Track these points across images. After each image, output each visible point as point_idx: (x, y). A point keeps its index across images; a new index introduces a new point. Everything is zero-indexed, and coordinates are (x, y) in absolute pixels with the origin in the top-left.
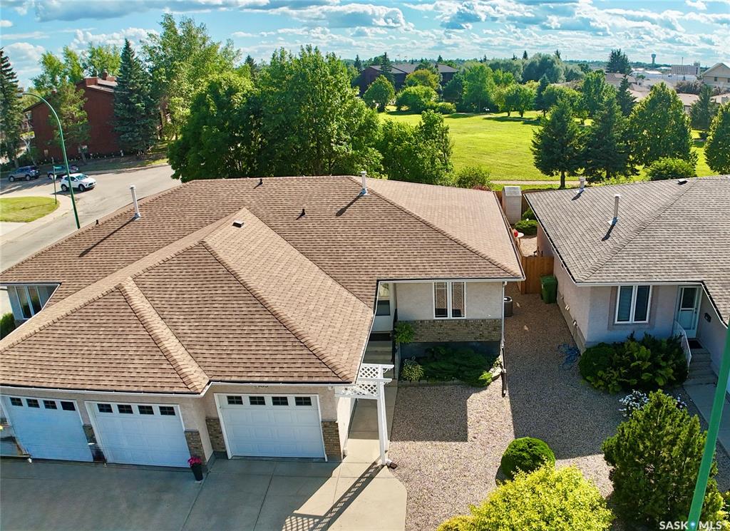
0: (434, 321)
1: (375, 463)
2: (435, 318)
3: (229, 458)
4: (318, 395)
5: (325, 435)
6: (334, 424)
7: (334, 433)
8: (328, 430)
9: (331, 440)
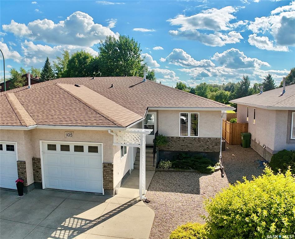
0: (180, 138)
1: (135, 199)
2: (180, 136)
3: (43, 189)
4: (102, 144)
5: (104, 174)
6: (111, 165)
7: (110, 172)
8: (107, 170)
9: (108, 178)
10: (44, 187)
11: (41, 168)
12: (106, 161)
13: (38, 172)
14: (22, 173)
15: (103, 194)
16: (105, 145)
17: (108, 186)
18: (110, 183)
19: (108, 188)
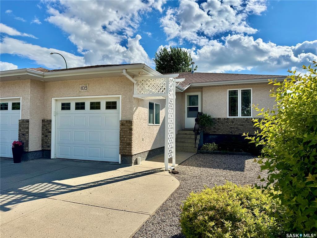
0: (228, 119)
2: (228, 117)
3: (51, 158)
4: (120, 96)
5: (122, 134)
6: (130, 122)
7: (129, 132)
8: (124, 128)
10: (53, 156)
11: (50, 132)
13: (47, 136)
14: (24, 135)
15: (120, 162)
16: (124, 97)
17: (125, 151)
18: (128, 147)
19: (125, 154)
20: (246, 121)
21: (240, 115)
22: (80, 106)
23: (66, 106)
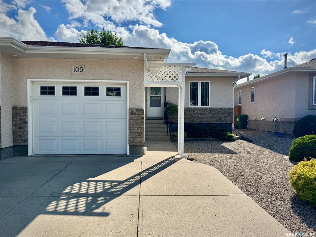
2: (190, 107)
3: (28, 155)
4: (128, 82)
5: (131, 123)
7: (140, 121)
8: (135, 117)
9: (136, 129)
10: (30, 153)
11: (26, 122)
12: (133, 106)
13: (22, 128)
15: (128, 154)
16: (133, 83)
17: (136, 141)
18: (139, 136)
19: (135, 144)
20: (205, 110)
21: (199, 105)
22: (70, 91)
23: (48, 91)
